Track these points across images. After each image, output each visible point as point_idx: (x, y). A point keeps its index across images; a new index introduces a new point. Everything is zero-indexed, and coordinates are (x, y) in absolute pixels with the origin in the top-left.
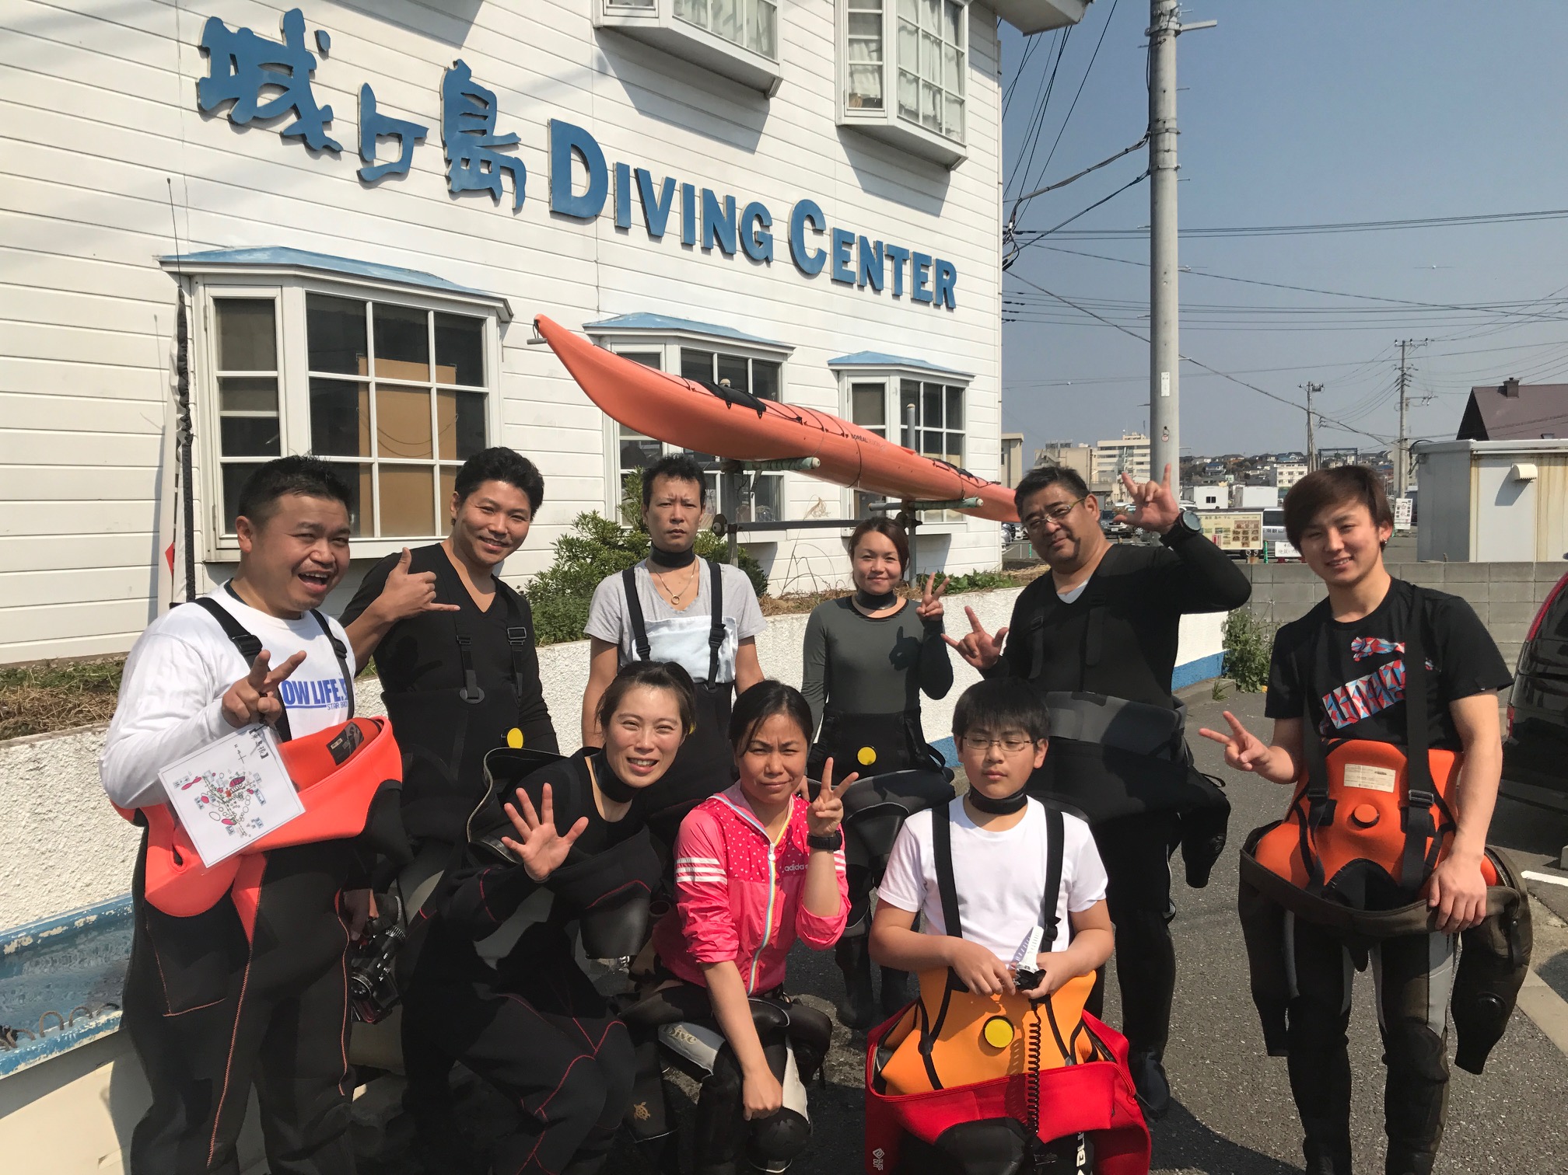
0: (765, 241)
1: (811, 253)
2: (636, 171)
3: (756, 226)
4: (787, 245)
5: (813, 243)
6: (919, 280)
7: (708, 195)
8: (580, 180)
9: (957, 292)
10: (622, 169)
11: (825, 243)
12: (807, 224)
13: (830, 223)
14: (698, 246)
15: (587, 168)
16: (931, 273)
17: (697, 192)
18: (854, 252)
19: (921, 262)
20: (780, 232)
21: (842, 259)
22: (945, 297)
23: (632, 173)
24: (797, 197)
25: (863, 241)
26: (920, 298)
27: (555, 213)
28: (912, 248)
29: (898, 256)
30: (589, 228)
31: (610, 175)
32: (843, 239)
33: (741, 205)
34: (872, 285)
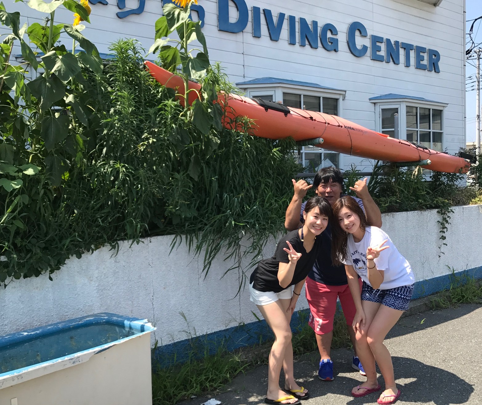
0: (335, 42)
1: (359, 47)
2: (264, 10)
3: (329, 35)
4: (346, 44)
5: (360, 42)
6: (419, 59)
7: (303, 21)
8: (233, 15)
9: (441, 64)
10: (256, 10)
11: (367, 42)
12: (357, 33)
13: (370, 33)
14: (297, 44)
15: (238, 10)
16: (426, 56)
17: (297, 20)
18: (383, 46)
19: (420, 50)
20: (342, 38)
21: (376, 49)
22: (434, 66)
23: (261, 11)
24: (351, 20)
25: (388, 41)
26: (419, 67)
27: (220, 30)
28: (415, 44)
29: (407, 47)
30: (239, 37)
31: (250, 13)
32: (376, 40)
33: (321, 25)
34: (394, 61)
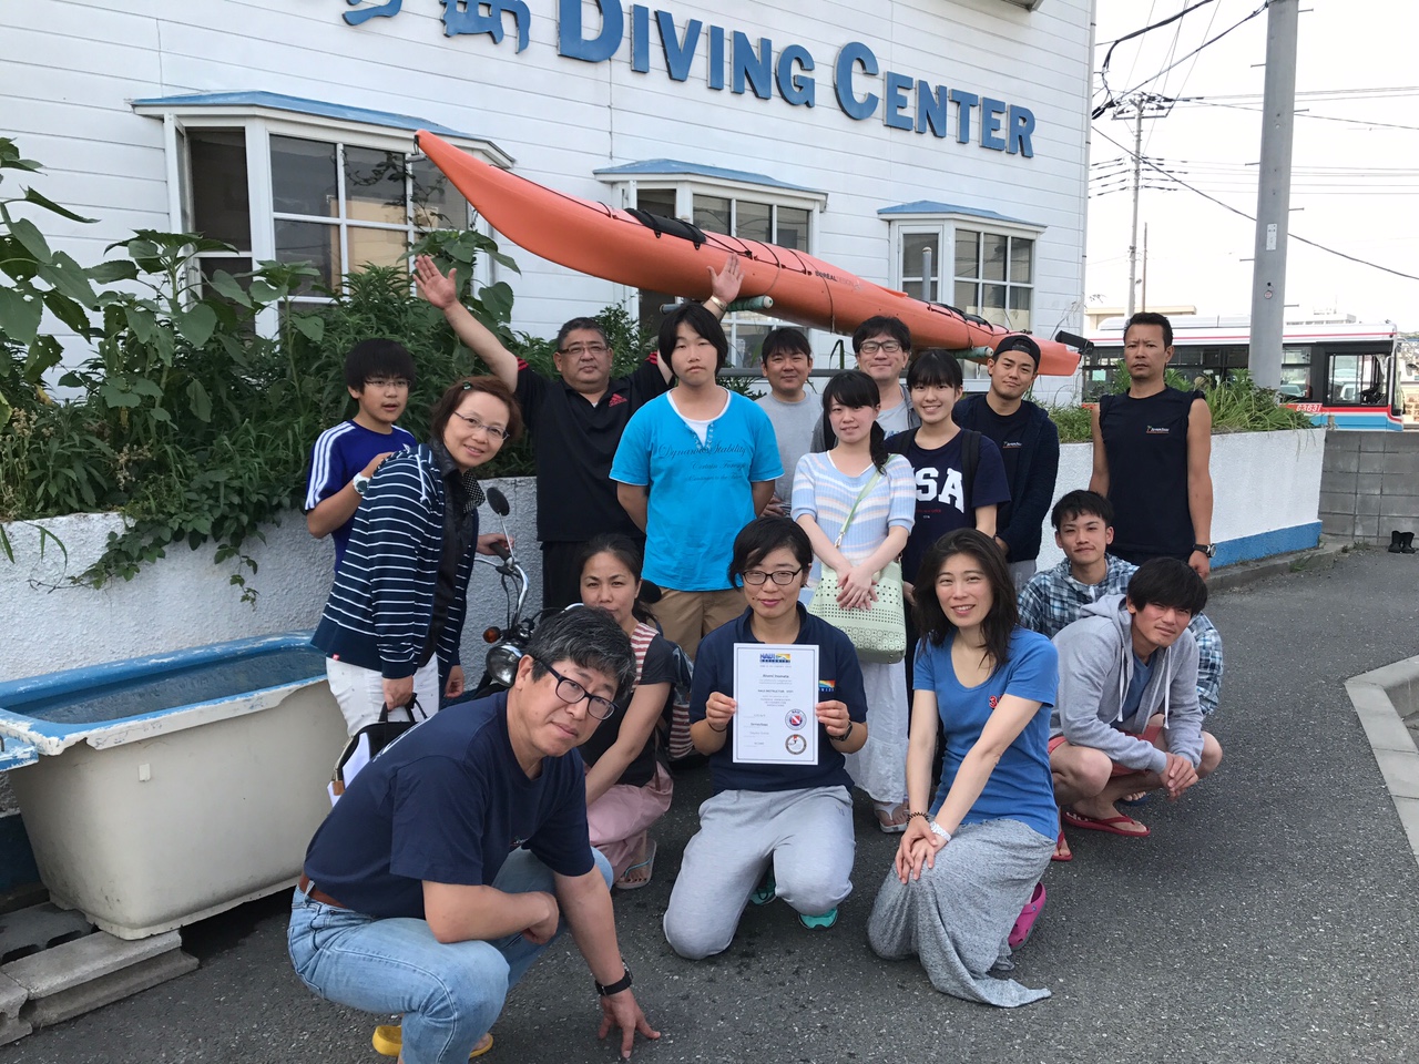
0: (806, 86)
1: (859, 97)
2: (656, 13)
3: (795, 70)
4: (832, 90)
5: (862, 86)
6: (989, 126)
7: (740, 39)
8: (591, 23)
9: (1036, 140)
10: (640, 12)
11: (877, 87)
12: (856, 66)
13: (883, 67)
14: (727, 89)
15: (601, 11)
16: (1003, 120)
17: (727, 35)
18: (911, 97)
19: (992, 107)
20: (823, 77)
21: (896, 103)
22: (1021, 144)
23: (651, 16)
24: (845, 39)
25: (923, 85)
26: (989, 144)
27: (561, 55)
28: (981, 94)
29: (964, 101)
30: (603, 70)
31: (626, 19)
32: (897, 83)
33: (778, 47)
34: (933, 130)
